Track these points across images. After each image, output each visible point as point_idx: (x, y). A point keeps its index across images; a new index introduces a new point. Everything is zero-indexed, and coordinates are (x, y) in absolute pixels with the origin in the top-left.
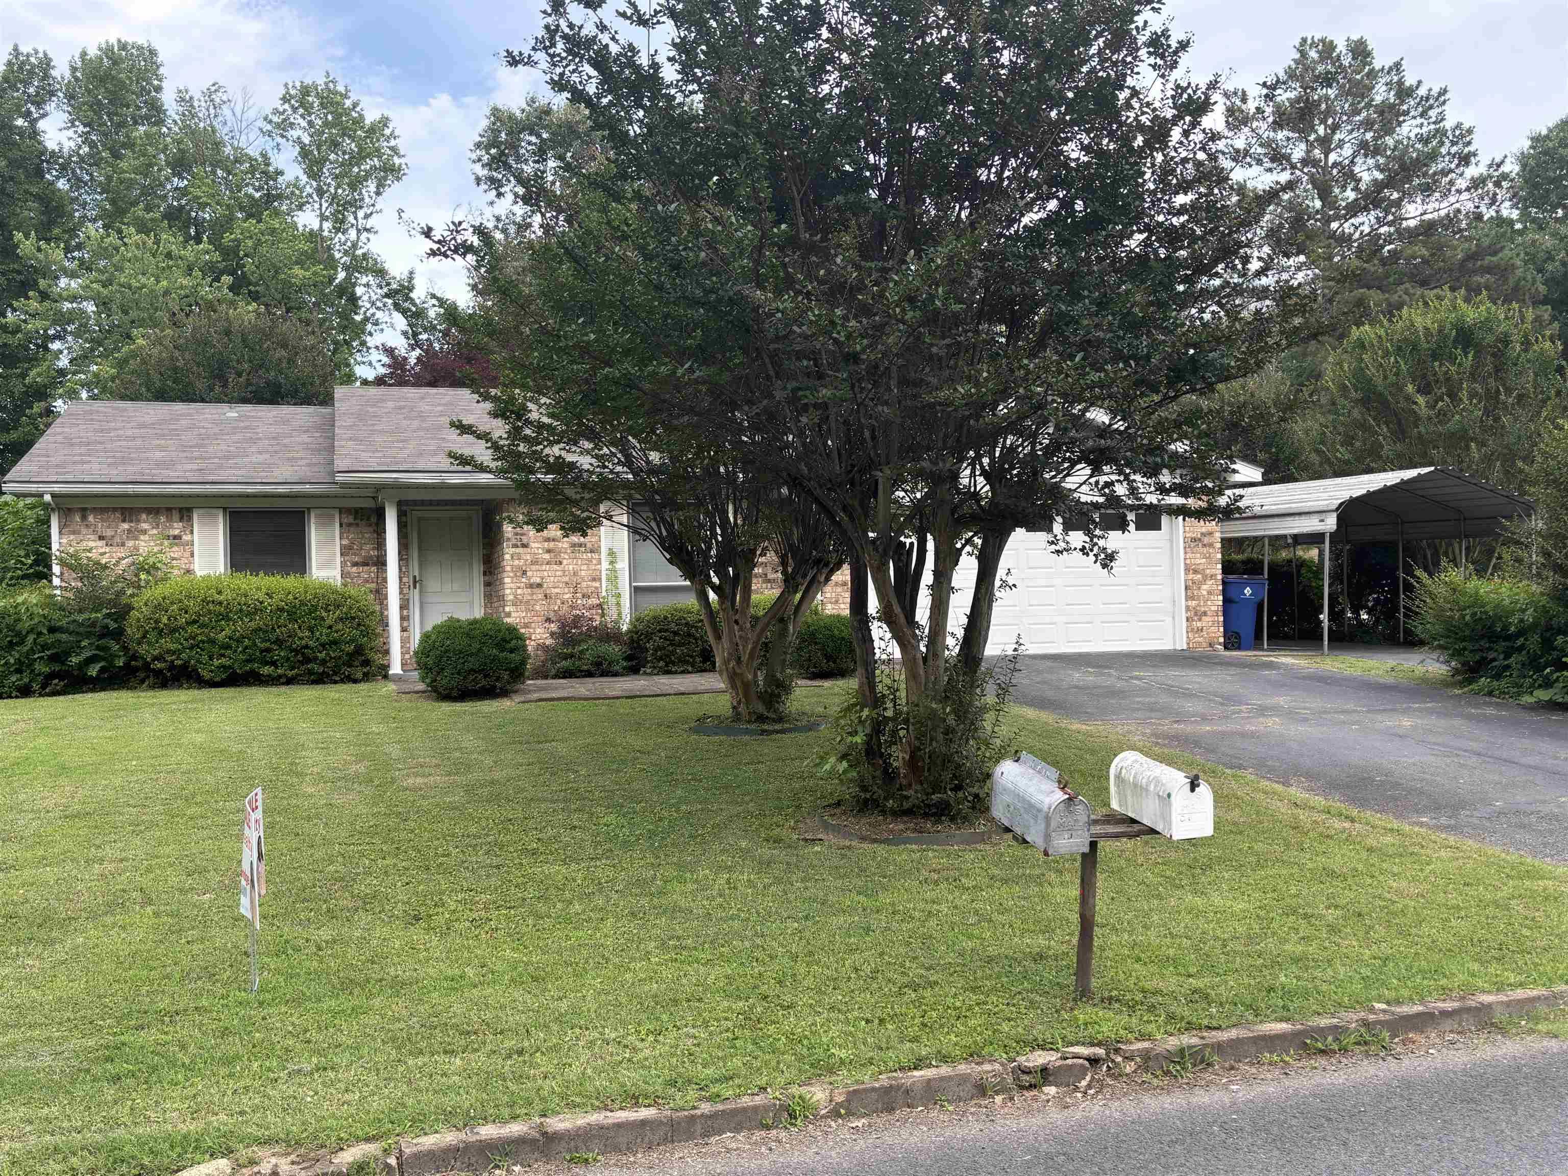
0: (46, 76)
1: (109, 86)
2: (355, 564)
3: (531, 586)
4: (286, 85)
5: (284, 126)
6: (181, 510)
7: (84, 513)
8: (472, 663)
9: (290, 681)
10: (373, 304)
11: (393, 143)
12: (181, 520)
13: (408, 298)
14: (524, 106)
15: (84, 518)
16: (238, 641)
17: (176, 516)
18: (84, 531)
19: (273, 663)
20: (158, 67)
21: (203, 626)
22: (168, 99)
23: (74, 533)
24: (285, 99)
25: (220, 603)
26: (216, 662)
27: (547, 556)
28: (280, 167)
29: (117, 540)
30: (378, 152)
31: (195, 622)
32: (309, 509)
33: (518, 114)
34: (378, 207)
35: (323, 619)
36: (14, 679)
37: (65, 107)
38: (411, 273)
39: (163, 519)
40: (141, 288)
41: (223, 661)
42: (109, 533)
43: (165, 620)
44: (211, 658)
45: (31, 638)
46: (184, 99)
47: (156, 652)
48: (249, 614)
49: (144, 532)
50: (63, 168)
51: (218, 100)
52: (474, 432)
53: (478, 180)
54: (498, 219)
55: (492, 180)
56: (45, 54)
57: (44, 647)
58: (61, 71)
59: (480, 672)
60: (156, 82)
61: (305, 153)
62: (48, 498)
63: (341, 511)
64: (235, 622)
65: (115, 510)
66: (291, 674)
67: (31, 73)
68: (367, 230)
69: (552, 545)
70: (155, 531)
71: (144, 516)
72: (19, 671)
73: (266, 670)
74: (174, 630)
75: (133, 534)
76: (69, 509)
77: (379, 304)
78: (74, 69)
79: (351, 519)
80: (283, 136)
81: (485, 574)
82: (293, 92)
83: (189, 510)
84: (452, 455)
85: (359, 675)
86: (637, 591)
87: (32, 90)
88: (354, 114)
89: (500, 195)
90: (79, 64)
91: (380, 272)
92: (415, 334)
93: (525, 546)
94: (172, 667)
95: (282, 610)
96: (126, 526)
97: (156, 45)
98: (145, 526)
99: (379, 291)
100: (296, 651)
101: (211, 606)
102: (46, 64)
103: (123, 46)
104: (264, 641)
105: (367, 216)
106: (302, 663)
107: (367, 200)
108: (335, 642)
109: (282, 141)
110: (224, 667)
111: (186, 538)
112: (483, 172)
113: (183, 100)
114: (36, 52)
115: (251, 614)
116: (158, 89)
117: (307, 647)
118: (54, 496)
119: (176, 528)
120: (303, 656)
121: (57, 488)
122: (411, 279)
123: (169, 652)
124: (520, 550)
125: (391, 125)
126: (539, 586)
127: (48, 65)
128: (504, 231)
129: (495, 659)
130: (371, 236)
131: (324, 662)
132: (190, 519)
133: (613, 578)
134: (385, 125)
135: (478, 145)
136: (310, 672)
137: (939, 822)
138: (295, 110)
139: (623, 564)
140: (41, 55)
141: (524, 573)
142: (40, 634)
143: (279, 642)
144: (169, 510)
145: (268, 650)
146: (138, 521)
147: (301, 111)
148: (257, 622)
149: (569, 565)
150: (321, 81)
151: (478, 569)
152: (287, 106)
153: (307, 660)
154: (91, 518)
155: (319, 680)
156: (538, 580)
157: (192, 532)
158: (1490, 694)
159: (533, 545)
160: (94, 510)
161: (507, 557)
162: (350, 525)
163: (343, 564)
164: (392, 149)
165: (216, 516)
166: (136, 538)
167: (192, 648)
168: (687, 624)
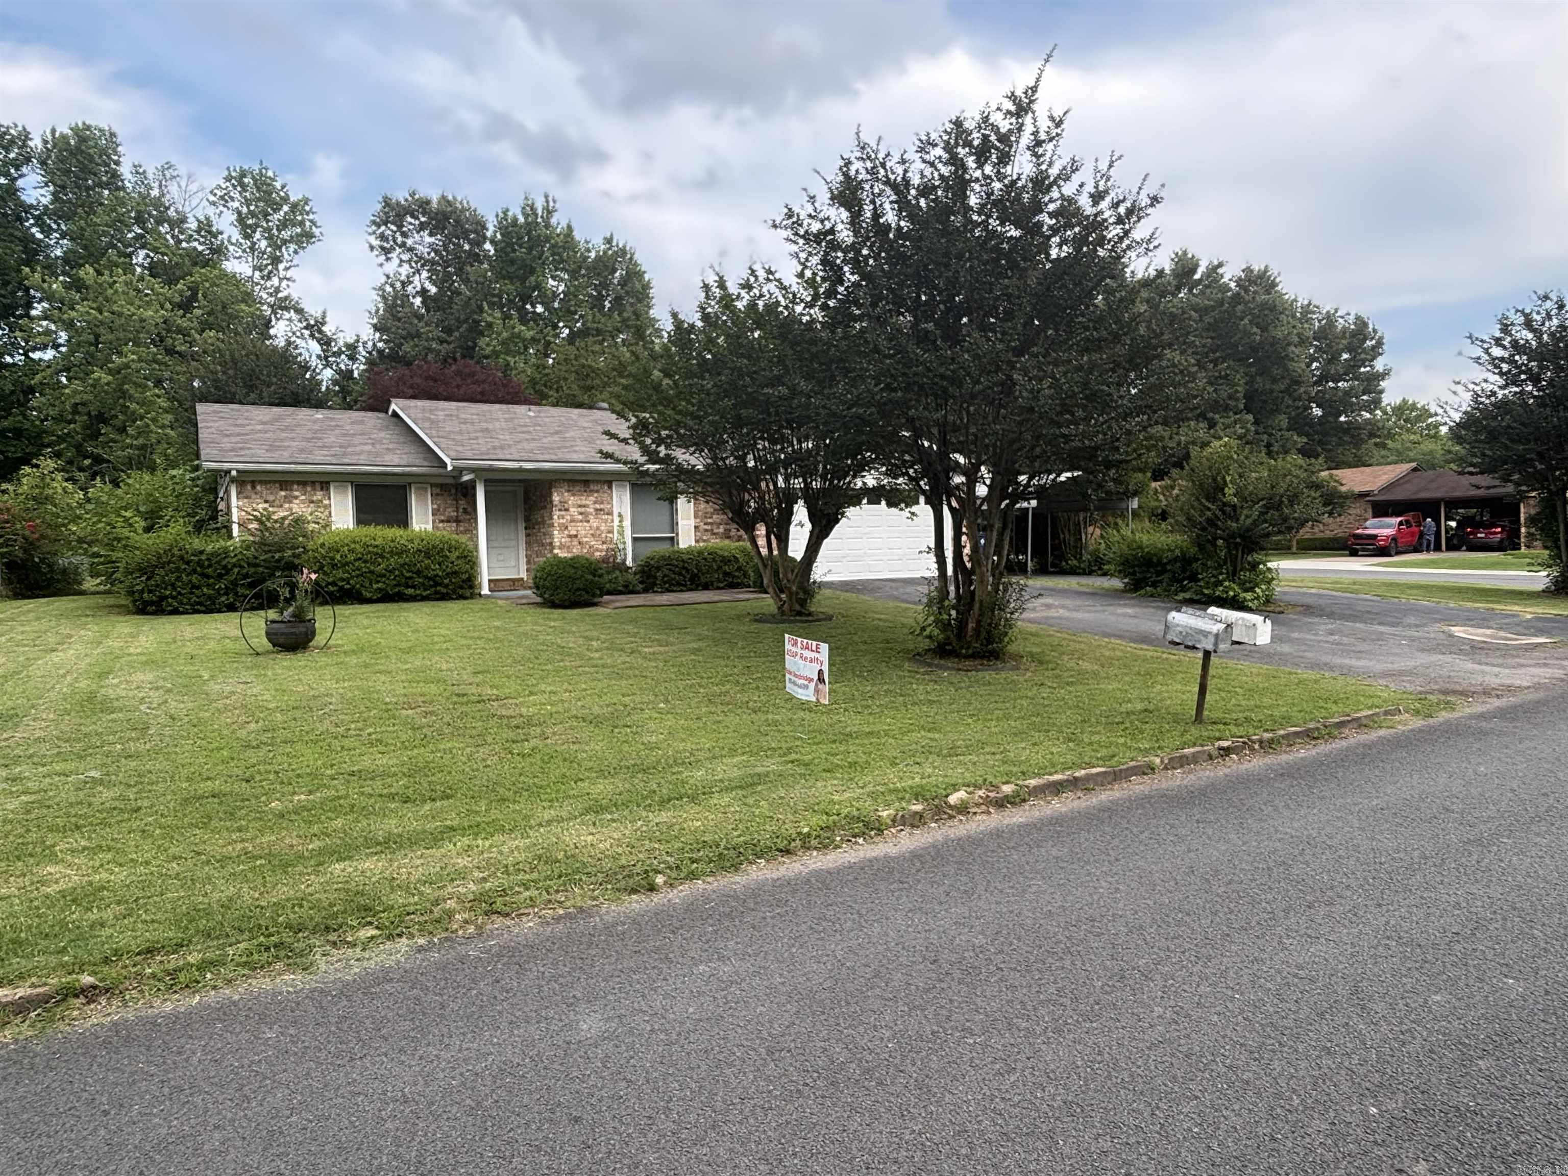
0: (25, 145)
1: (79, 157)
2: (442, 521)
3: (570, 536)
4: (228, 169)
5: (225, 199)
6: (321, 483)
7: (253, 484)
8: (578, 584)
9: (424, 599)
10: (294, 333)
11: (311, 217)
12: (322, 489)
13: (320, 331)
14: (407, 196)
15: (254, 487)
16: (390, 571)
17: (318, 486)
18: (254, 496)
19: (413, 587)
20: (118, 146)
21: (366, 562)
22: (125, 170)
23: (247, 497)
24: (228, 179)
25: (377, 546)
26: (375, 586)
27: (580, 517)
28: (221, 229)
29: (277, 503)
30: (302, 224)
31: (360, 559)
32: (410, 484)
33: (403, 202)
34: (295, 262)
35: (447, 557)
36: (223, 599)
37: (38, 171)
38: (324, 313)
39: (309, 489)
40: (131, 316)
41: (380, 585)
42: (271, 498)
43: (338, 557)
44: (371, 584)
45: (236, 570)
46: (137, 170)
47: (331, 580)
48: (397, 554)
49: (296, 498)
50: (38, 218)
51: (168, 176)
52: (617, 438)
53: (372, 248)
54: (388, 277)
55: (382, 248)
56: (24, 129)
57: (246, 576)
58: (36, 143)
59: (583, 590)
60: (116, 158)
61: (241, 219)
62: (234, 473)
63: (432, 485)
64: (388, 559)
65: (275, 482)
66: (424, 594)
67: (12, 142)
68: (288, 279)
69: (583, 510)
70: (303, 497)
71: (295, 487)
72: (226, 594)
73: (410, 591)
74: (344, 565)
75: (289, 499)
76: (243, 481)
77: (298, 334)
78: (45, 142)
79: (438, 491)
80: (224, 206)
81: (526, 528)
82: (234, 174)
83: (328, 483)
84: (601, 452)
85: (468, 594)
86: (635, 540)
87: (12, 155)
88: (282, 194)
89: (388, 259)
90: (50, 138)
91: (300, 311)
92: (326, 358)
93: (566, 510)
94: (341, 588)
95: (420, 551)
96: (283, 493)
97: (115, 129)
98: (297, 493)
99: (300, 325)
100: (430, 579)
101: (371, 549)
102: (25, 136)
103: (88, 128)
104: (408, 571)
105: (287, 269)
106: (431, 586)
107: (286, 256)
108: (455, 573)
109: (225, 210)
110: (379, 589)
111: (326, 502)
112: (376, 243)
113: (137, 173)
114: (16, 126)
115: (399, 554)
116: (117, 163)
117: (437, 575)
118: (238, 471)
119: (319, 495)
120: (435, 581)
121: (241, 466)
122: (324, 317)
123: (342, 580)
124: (563, 513)
125: (311, 203)
126: (576, 536)
127: (26, 137)
128: (392, 286)
129: (592, 581)
130: (290, 283)
131: (446, 586)
132: (328, 489)
133: (621, 533)
134: (306, 203)
135: (374, 222)
136: (436, 593)
137: (989, 660)
138: (234, 187)
139: (627, 523)
140: (20, 128)
141: (566, 528)
142: (242, 567)
143: (419, 573)
144: (313, 483)
145: (411, 578)
146: (291, 490)
147: (239, 188)
148: (405, 559)
149: (594, 523)
150: (256, 168)
151: (522, 525)
152: (228, 184)
153: (436, 584)
154: (258, 488)
155: (443, 597)
156: (574, 533)
157: (329, 498)
158: (1152, 596)
159: (572, 510)
160: (261, 482)
161: (555, 517)
162: (437, 495)
163: (434, 522)
164: (311, 221)
165: (346, 487)
166: (290, 502)
167: (357, 576)
168: (683, 561)
